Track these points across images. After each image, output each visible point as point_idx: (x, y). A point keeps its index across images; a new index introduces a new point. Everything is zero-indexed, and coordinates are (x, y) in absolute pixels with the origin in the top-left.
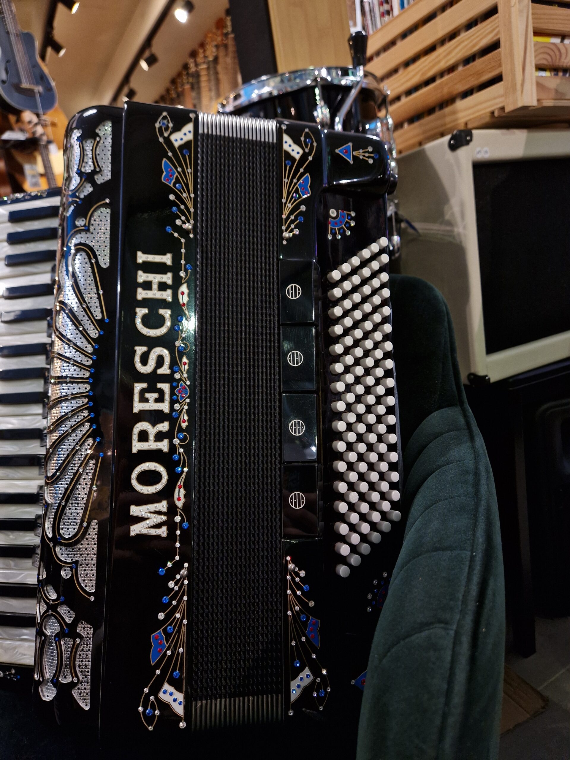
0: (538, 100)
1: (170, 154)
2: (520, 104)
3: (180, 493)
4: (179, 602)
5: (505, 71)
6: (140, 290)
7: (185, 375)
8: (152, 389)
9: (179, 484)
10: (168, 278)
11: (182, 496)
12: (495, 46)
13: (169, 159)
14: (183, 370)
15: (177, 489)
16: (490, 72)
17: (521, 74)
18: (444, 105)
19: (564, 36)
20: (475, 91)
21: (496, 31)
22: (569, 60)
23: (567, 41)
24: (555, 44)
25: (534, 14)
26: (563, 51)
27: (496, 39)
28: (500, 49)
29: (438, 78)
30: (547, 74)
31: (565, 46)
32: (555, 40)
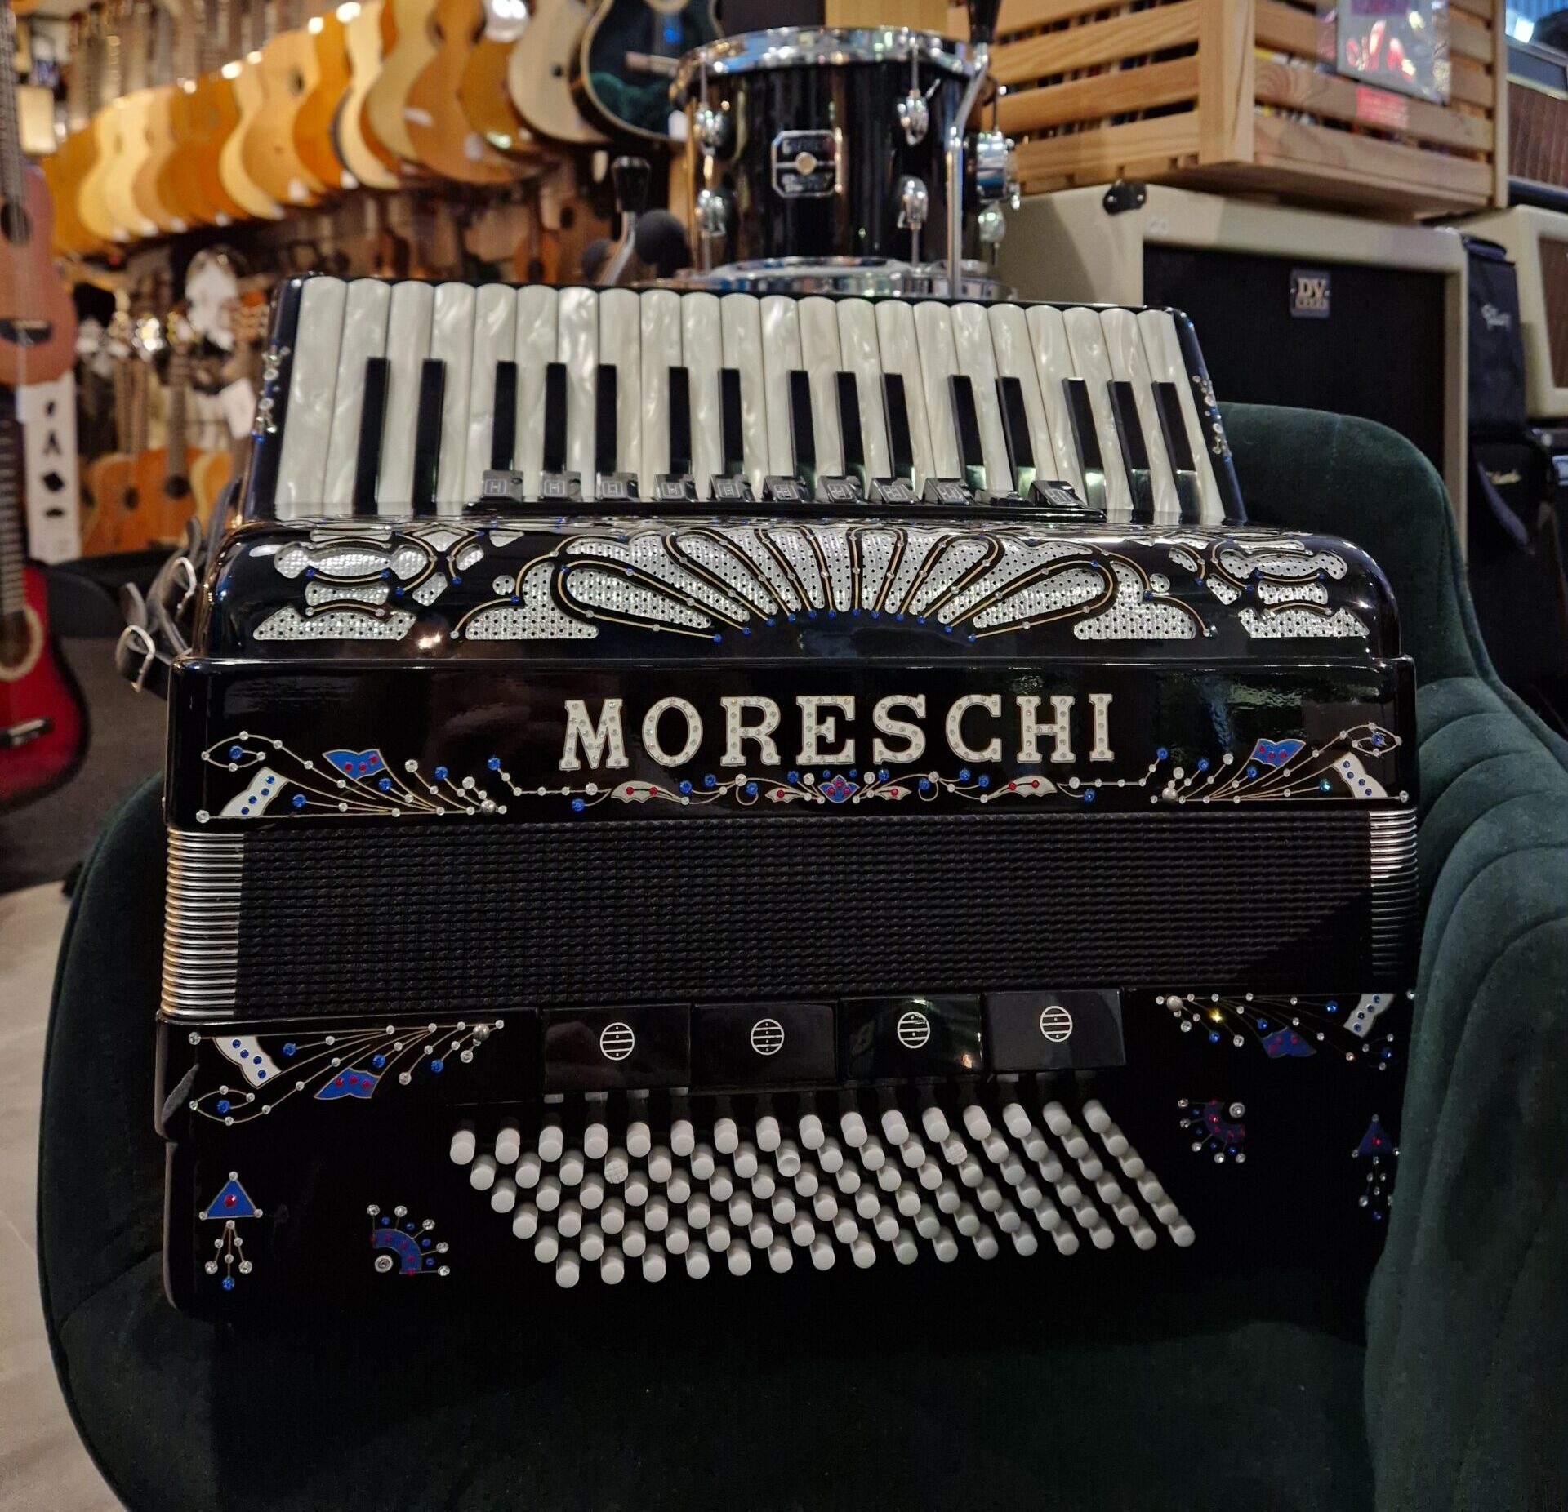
0: (1256, 154)
2: (1228, 157)
5: (1204, 93)
12: (1189, 49)
16: (1173, 91)
17: (1234, 106)
18: (1076, 127)
19: (1291, 54)
20: (1140, 116)
21: (1192, 26)
22: (1299, 95)
23: (1295, 63)
24: (1280, 66)
25: (1256, 12)
26: (1292, 78)
27: (1190, 38)
28: (1197, 57)
29: (1067, 77)
30: (1266, 112)
31: (1294, 70)
32: (1281, 59)
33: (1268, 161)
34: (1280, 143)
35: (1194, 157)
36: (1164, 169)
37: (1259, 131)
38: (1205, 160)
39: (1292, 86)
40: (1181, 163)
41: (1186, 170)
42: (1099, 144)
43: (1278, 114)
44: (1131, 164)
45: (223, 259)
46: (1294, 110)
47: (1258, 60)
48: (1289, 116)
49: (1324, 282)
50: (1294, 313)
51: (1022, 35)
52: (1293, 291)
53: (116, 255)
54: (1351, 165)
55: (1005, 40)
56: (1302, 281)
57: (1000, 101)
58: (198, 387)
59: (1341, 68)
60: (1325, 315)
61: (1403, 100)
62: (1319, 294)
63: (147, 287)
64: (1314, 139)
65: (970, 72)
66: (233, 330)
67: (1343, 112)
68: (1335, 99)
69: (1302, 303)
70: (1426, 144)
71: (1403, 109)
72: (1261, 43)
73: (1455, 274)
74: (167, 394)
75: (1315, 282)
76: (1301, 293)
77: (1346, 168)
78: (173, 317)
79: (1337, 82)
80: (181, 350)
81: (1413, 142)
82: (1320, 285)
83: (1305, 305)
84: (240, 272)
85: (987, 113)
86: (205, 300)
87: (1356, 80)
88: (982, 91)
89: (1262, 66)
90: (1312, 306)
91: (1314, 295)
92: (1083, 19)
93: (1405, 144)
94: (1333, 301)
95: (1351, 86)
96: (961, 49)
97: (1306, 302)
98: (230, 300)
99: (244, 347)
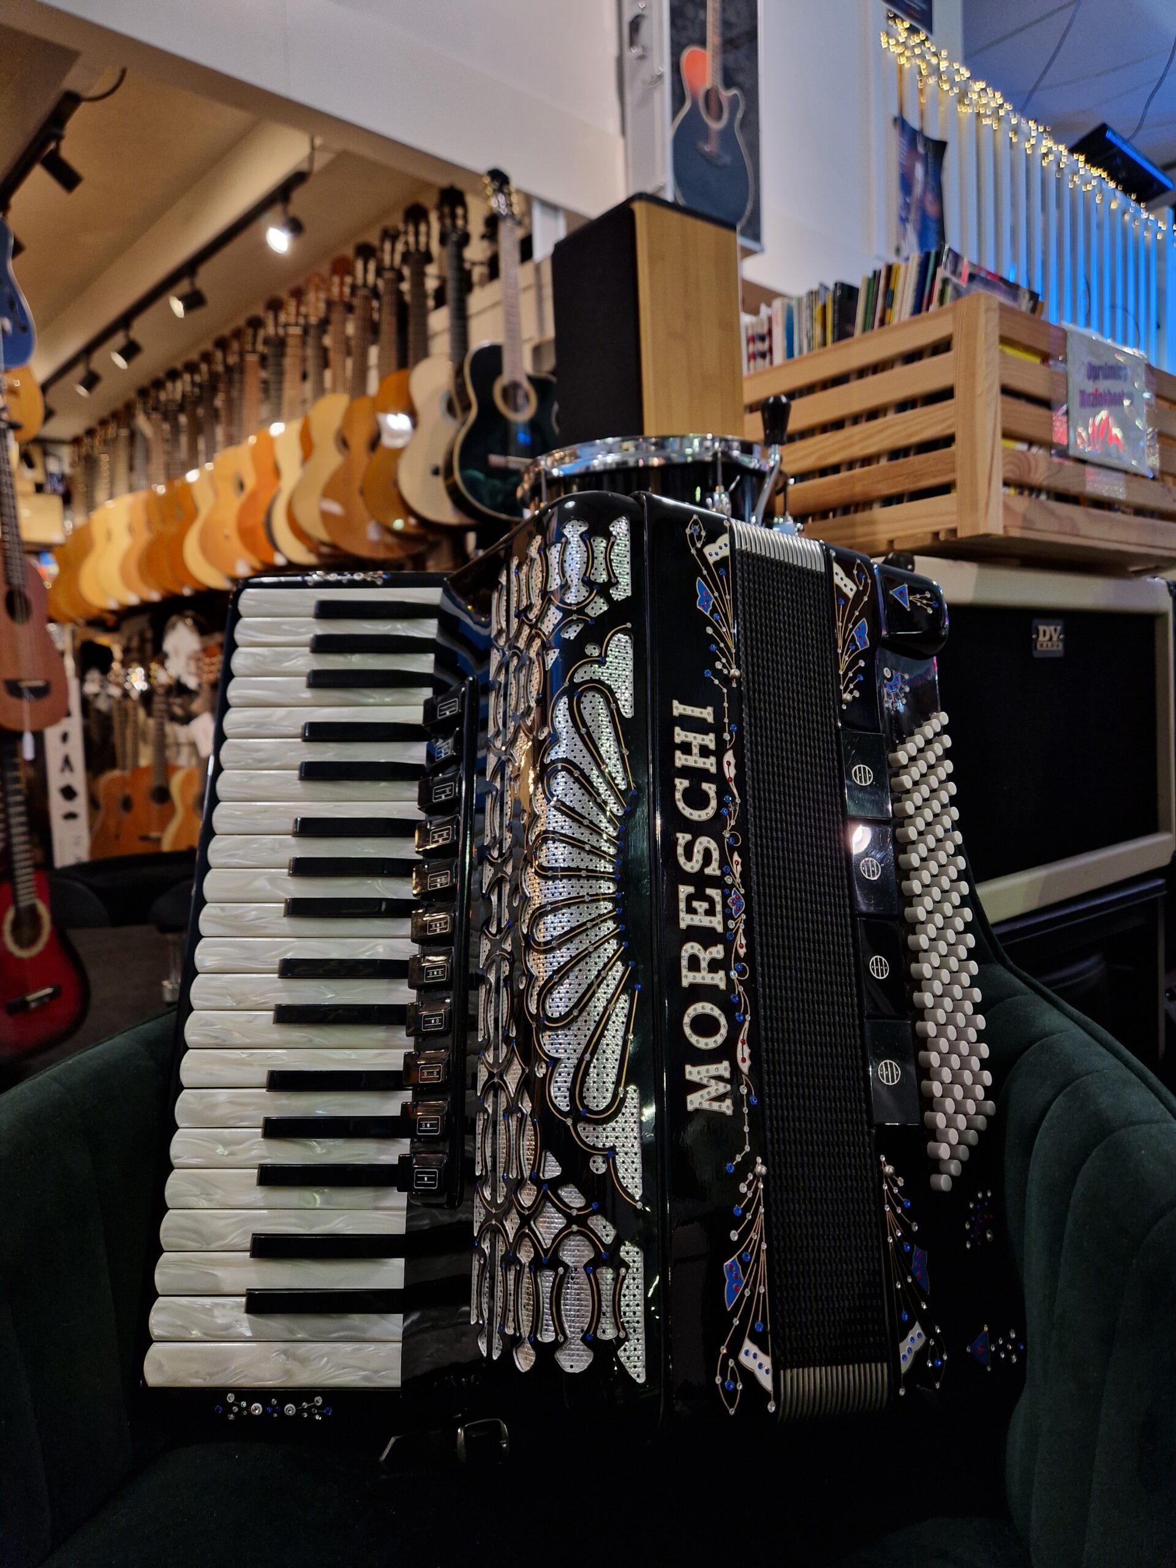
0: (1005, 527)
1: (705, 572)
2: (982, 531)
3: (743, 1051)
4: (755, 1215)
5: (960, 477)
6: (678, 753)
7: (738, 880)
8: (700, 895)
9: (741, 1038)
10: (710, 740)
11: (746, 1055)
12: (948, 441)
13: (704, 578)
14: (735, 872)
15: (740, 1044)
16: (935, 476)
17: (986, 485)
18: (852, 509)
19: (1031, 443)
20: (905, 499)
21: (949, 422)
22: (1039, 476)
23: (1034, 450)
24: (1022, 452)
25: (1003, 409)
26: (1033, 463)
27: (949, 432)
28: (953, 448)
29: (843, 468)
30: (1012, 491)
31: (1034, 455)
32: (1022, 447)
33: (1015, 533)
34: (1025, 518)
35: (954, 531)
36: (928, 541)
37: (1007, 508)
38: (961, 534)
39: (1033, 470)
40: (942, 537)
41: (946, 541)
42: (872, 522)
43: (1021, 493)
44: (898, 538)
45: (189, 621)
46: (1033, 490)
47: (1005, 449)
48: (1030, 494)
49: (1059, 628)
50: (1036, 655)
51: (805, 434)
52: (1034, 636)
53: (111, 619)
54: (1082, 532)
55: (792, 439)
56: (1041, 628)
57: (790, 489)
58: (174, 718)
59: (1072, 452)
60: (1061, 655)
61: (1121, 475)
62: (1055, 638)
63: (135, 643)
64: (1052, 513)
65: (767, 469)
66: (198, 675)
67: (1074, 489)
68: (1068, 478)
69: (1042, 646)
70: (1140, 511)
71: (1122, 483)
72: (1007, 435)
73: (1163, 616)
74: (151, 722)
75: (1052, 628)
76: (1041, 638)
77: (1077, 535)
78: (154, 666)
79: (1068, 464)
80: (160, 691)
81: (1128, 510)
82: (1055, 630)
83: (1044, 648)
84: (202, 630)
85: (779, 499)
86: (177, 654)
87: (1083, 461)
88: (776, 484)
89: (1008, 453)
90: (1050, 648)
91: (1051, 639)
92: (856, 419)
93: (1124, 512)
94: (1066, 642)
95: (1080, 466)
96: (757, 449)
97: (1045, 645)
98: (196, 652)
99: (206, 687)
